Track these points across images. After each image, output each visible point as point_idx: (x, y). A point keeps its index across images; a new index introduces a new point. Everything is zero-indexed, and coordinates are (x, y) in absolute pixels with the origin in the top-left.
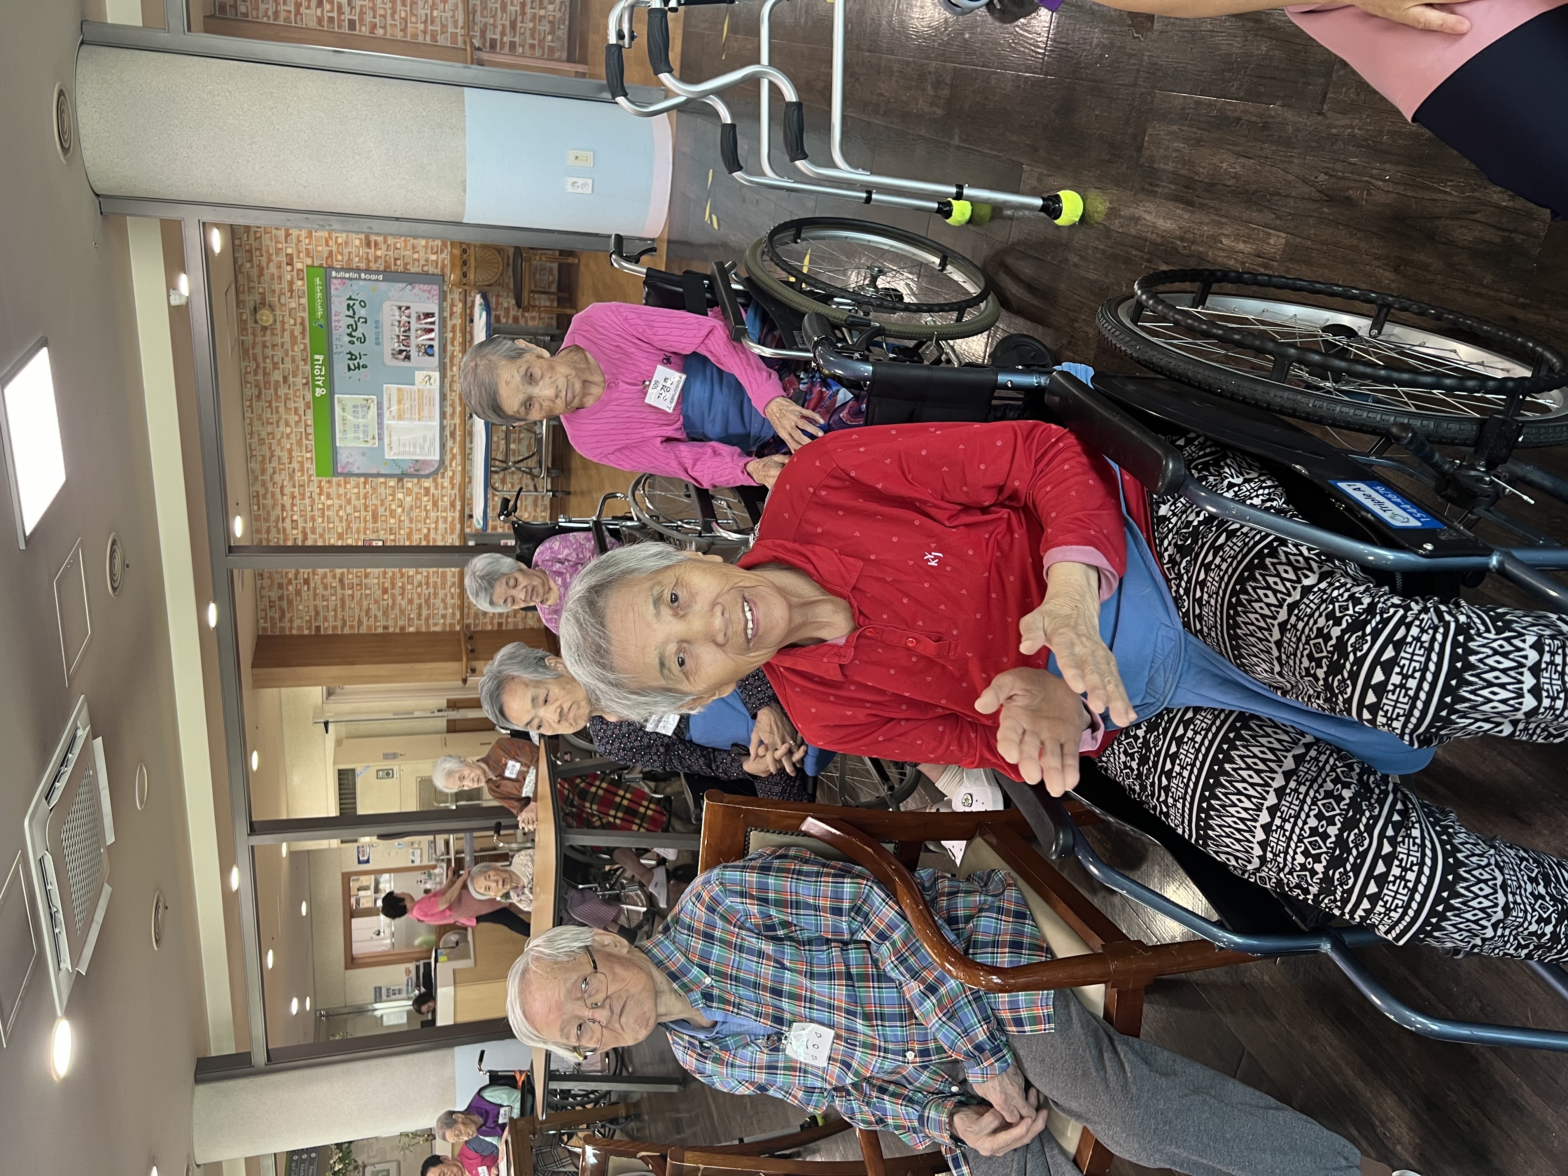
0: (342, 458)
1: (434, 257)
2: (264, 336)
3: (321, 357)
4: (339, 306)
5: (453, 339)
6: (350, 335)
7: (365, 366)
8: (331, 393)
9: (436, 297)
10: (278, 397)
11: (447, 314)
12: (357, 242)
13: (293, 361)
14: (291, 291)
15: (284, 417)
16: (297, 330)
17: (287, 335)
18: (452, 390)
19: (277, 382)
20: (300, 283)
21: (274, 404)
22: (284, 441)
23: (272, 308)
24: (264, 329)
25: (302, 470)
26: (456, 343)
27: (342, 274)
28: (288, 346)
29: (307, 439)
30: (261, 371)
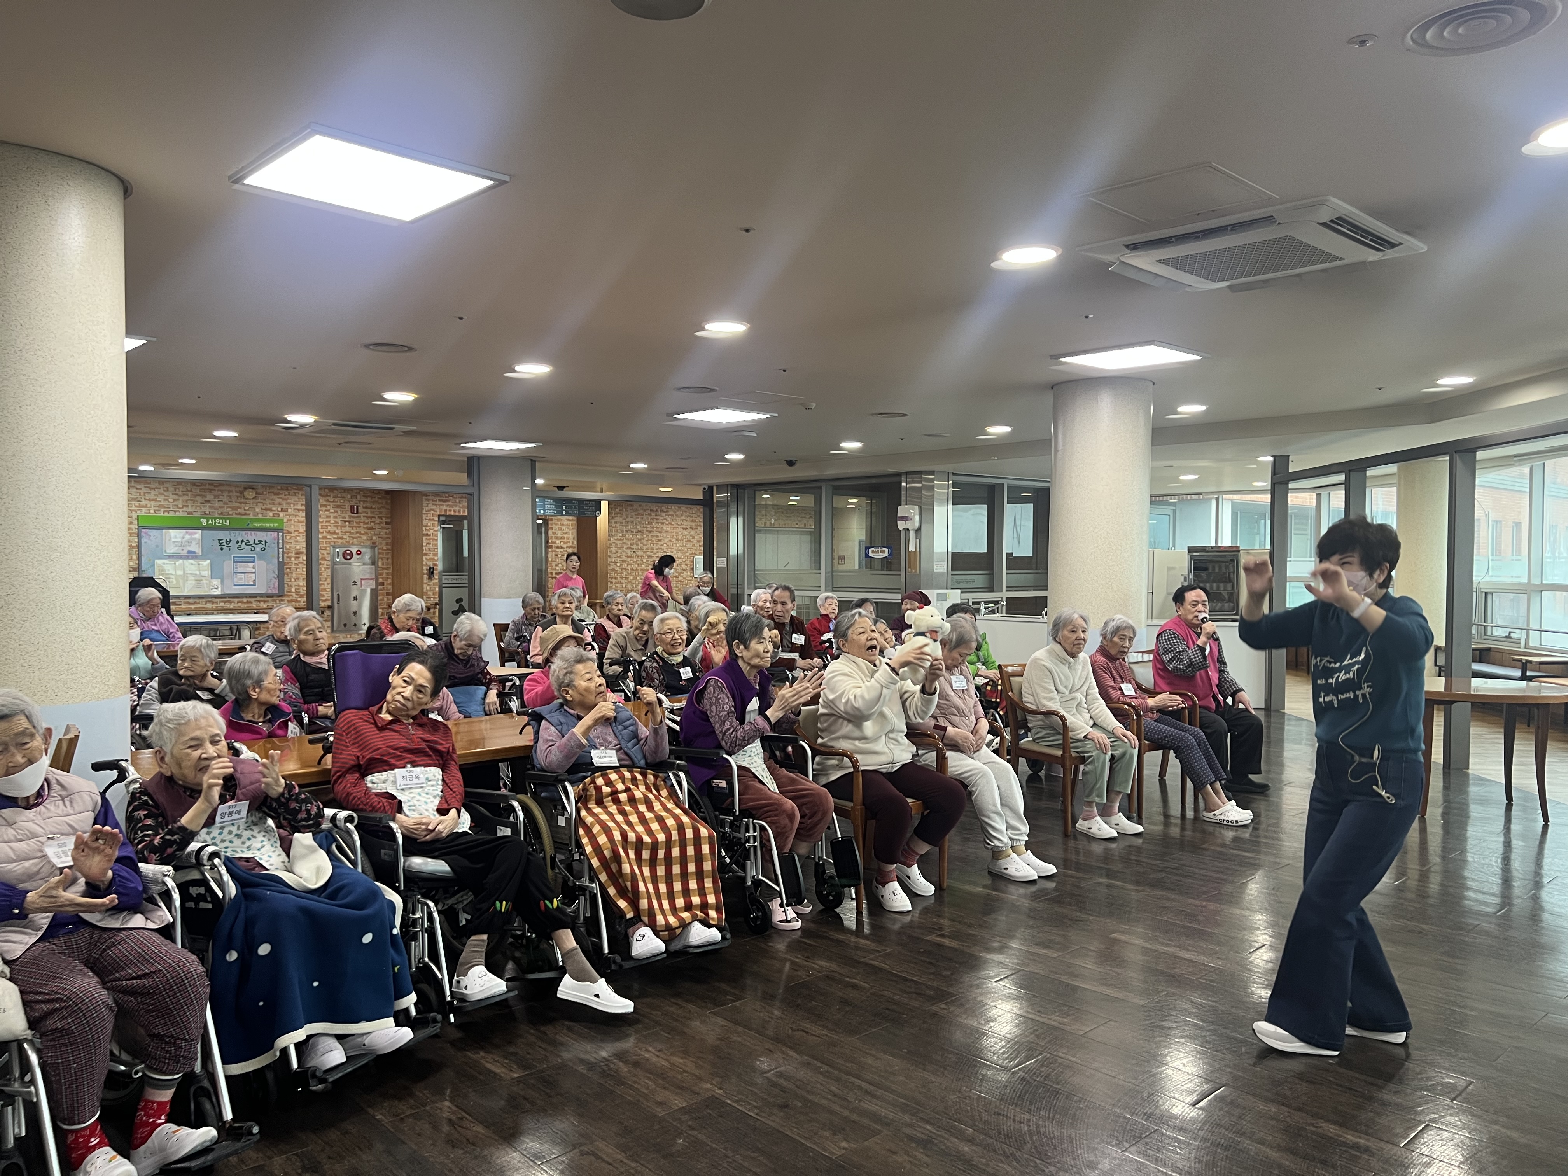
0: (154, 532)
1: (293, 590)
2: (236, 492)
3: (228, 523)
4: (261, 536)
5: (243, 603)
6: (242, 541)
7: (222, 549)
8: (203, 528)
9: (270, 592)
10: (196, 496)
11: (258, 599)
12: (298, 547)
13: (221, 507)
14: (266, 509)
15: (181, 499)
16: (242, 511)
17: (238, 505)
18: (206, 603)
19: (205, 496)
20: (271, 514)
21: (189, 494)
22: (163, 497)
23: (255, 498)
24: (241, 493)
25: (140, 506)
26: (240, 604)
27: (281, 538)
28: (230, 505)
29: (164, 512)
30: (212, 488)
